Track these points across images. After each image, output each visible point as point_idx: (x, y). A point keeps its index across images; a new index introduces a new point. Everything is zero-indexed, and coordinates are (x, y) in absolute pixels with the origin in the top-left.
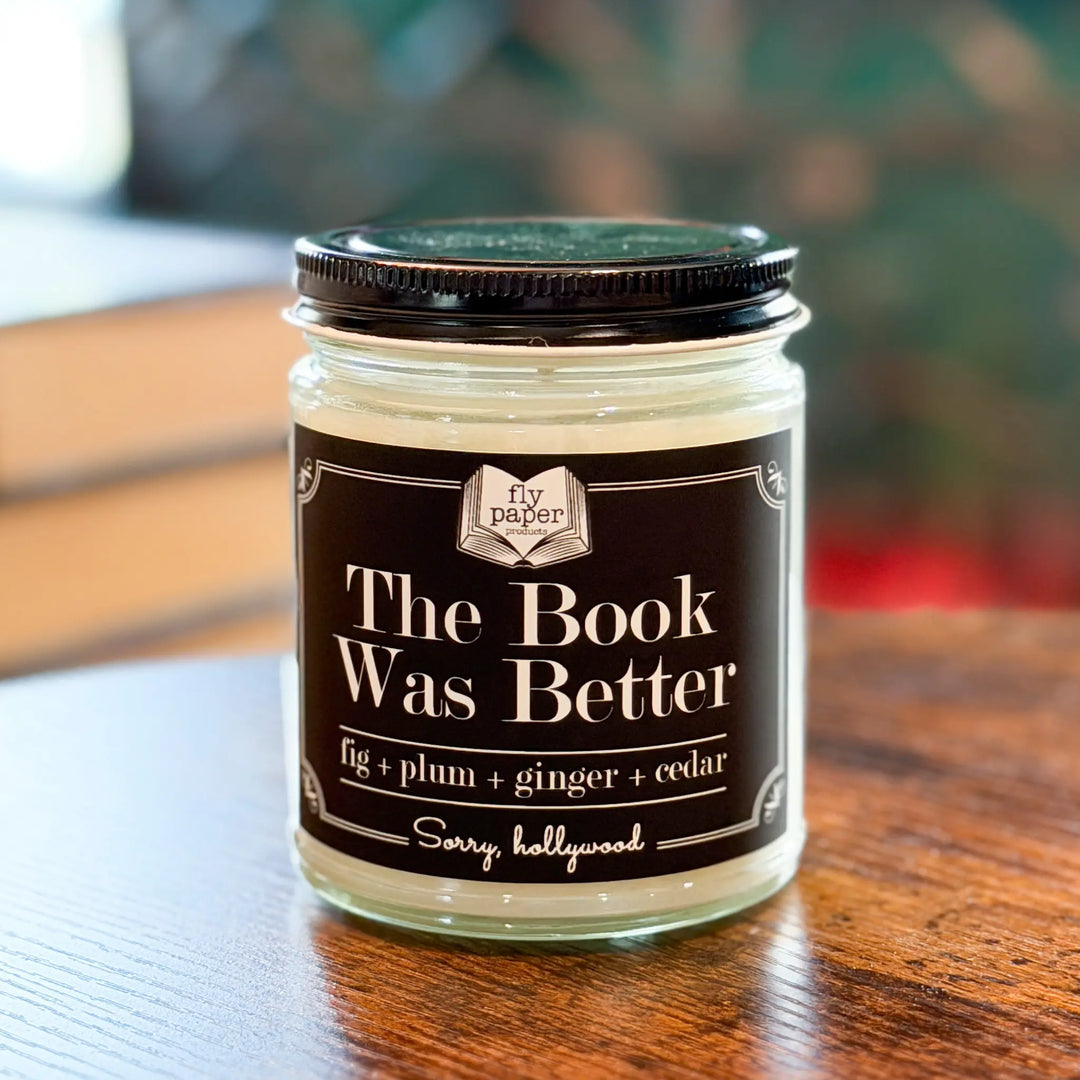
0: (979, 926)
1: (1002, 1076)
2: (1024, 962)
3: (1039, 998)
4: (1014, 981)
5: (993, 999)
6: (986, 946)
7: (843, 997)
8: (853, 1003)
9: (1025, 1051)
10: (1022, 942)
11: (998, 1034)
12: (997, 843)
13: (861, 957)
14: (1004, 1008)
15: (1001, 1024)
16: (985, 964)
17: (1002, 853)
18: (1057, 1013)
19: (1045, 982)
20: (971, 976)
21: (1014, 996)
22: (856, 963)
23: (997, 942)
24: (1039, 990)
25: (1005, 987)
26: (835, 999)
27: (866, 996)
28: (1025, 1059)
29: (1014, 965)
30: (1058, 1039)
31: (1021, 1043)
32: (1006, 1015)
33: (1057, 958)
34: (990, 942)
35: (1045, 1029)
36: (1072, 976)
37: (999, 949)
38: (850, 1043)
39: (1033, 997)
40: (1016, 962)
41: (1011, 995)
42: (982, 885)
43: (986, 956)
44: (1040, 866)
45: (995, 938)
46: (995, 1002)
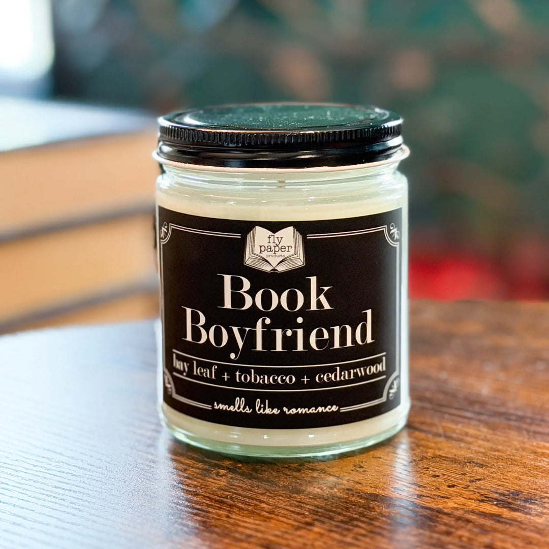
0: (428, 468)
1: (450, 547)
2: (453, 486)
3: (463, 505)
4: (449, 496)
5: (440, 506)
6: (433, 479)
7: (365, 508)
8: (371, 511)
9: (460, 533)
10: (450, 476)
11: (446, 524)
12: (432, 425)
13: (371, 487)
14: (446, 511)
15: (446, 519)
16: (434, 488)
17: (434, 430)
18: (473, 512)
19: (465, 496)
20: (428, 495)
21: (451, 504)
22: (370, 490)
23: (438, 476)
24: (464, 501)
25: (446, 500)
26: (361, 509)
27: (376, 507)
28: (460, 537)
29: (448, 488)
30: (476, 526)
31: (457, 529)
32: (448, 514)
33: (469, 484)
34: (435, 476)
35: (468, 521)
36: (478, 493)
37: (440, 480)
38: (372, 532)
39: (460, 505)
40: (449, 486)
41: (449, 504)
42: (428, 447)
43: (434, 484)
44: (454, 435)
45: (437, 474)
46: (441, 508)
